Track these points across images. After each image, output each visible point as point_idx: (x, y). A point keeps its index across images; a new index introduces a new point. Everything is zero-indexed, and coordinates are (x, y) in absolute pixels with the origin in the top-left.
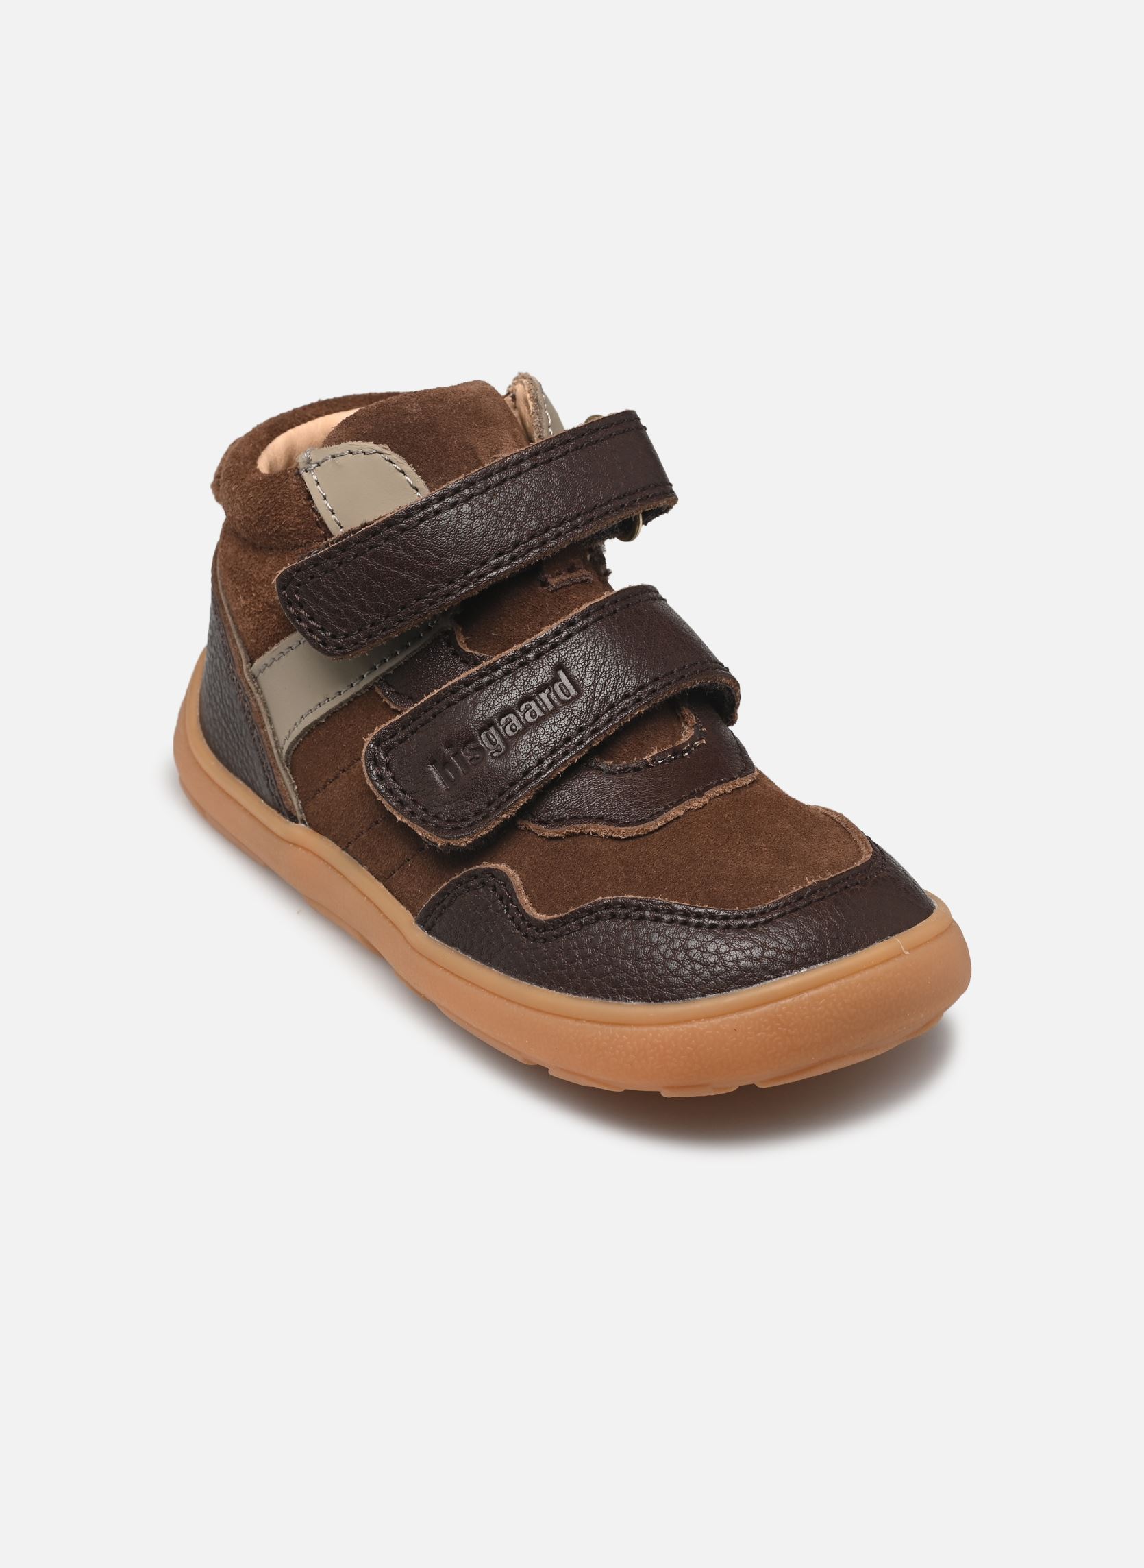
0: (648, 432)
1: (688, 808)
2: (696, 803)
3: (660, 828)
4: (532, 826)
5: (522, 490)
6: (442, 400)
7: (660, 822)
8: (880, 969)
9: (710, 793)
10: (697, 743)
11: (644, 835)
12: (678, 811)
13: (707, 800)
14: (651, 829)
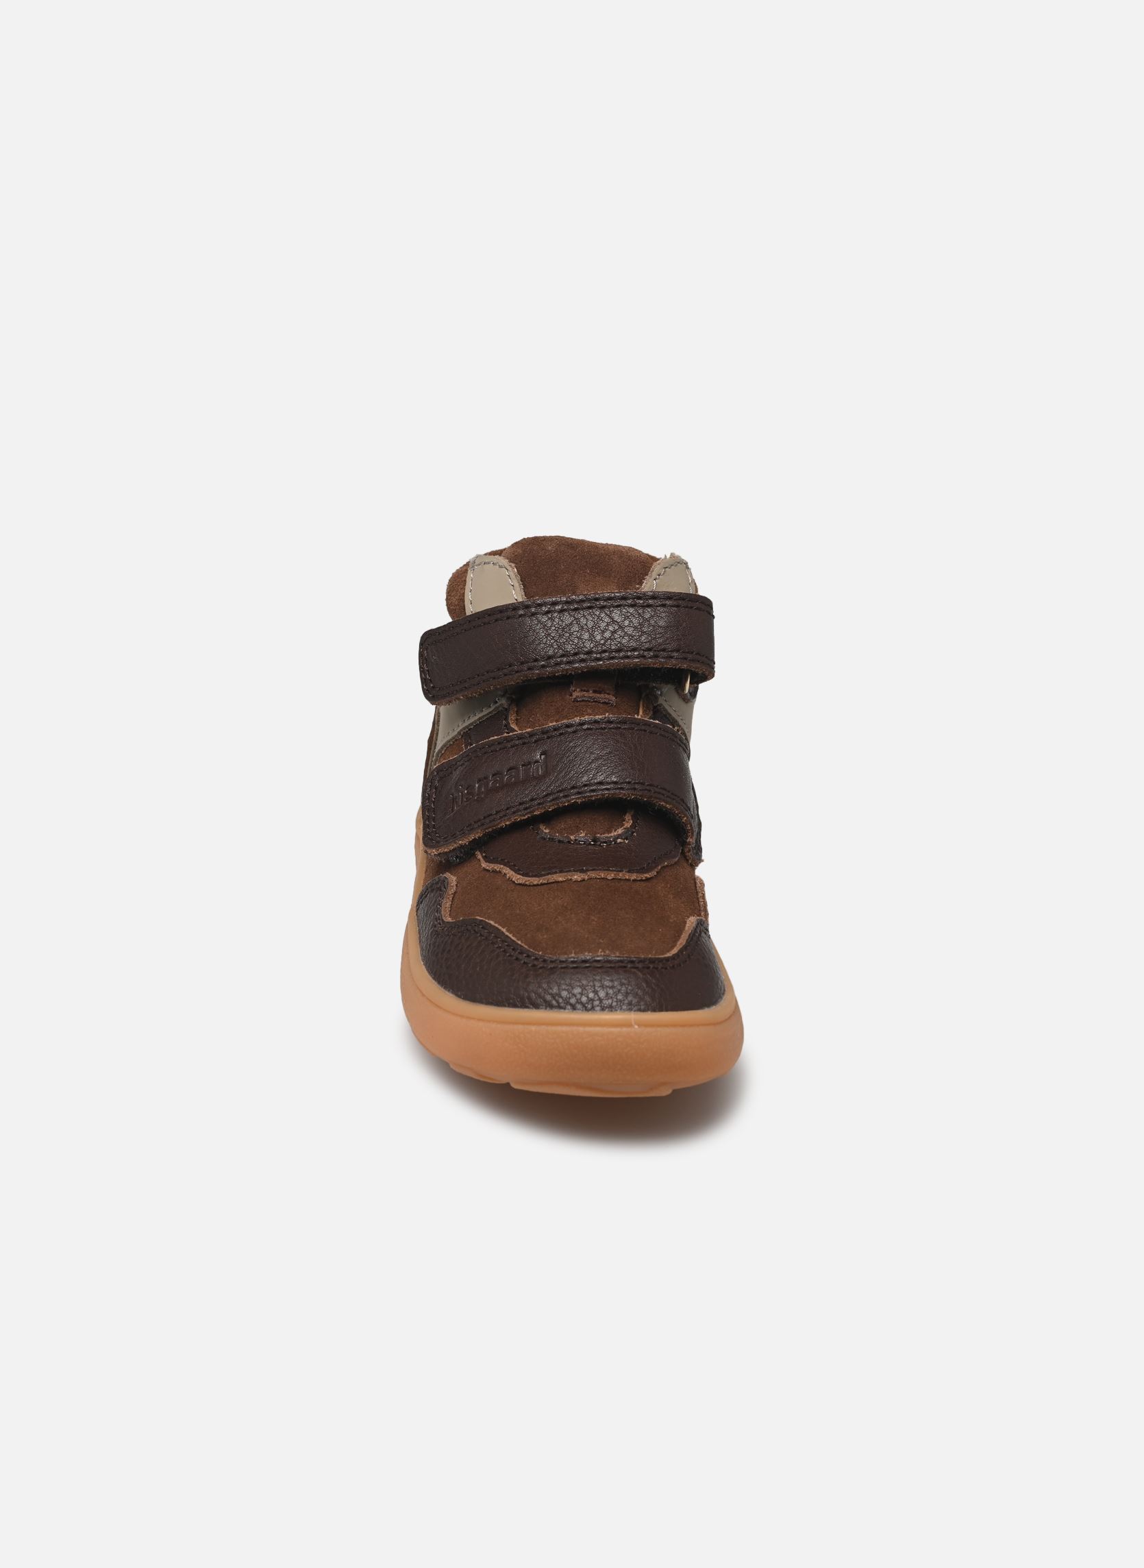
0: (715, 620)
1: (570, 878)
2: (577, 877)
3: (542, 884)
4: (480, 857)
5: (573, 621)
6: (573, 547)
7: (542, 880)
8: (606, 1030)
9: (593, 874)
10: (619, 840)
11: (529, 886)
12: (560, 877)
13: (586, 878)
14: (535, 883)
